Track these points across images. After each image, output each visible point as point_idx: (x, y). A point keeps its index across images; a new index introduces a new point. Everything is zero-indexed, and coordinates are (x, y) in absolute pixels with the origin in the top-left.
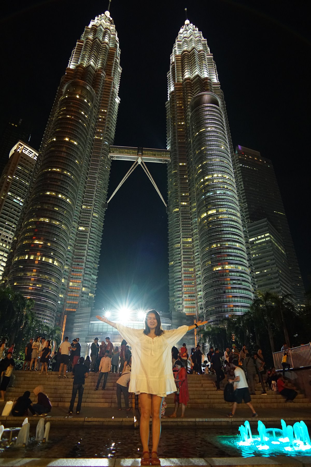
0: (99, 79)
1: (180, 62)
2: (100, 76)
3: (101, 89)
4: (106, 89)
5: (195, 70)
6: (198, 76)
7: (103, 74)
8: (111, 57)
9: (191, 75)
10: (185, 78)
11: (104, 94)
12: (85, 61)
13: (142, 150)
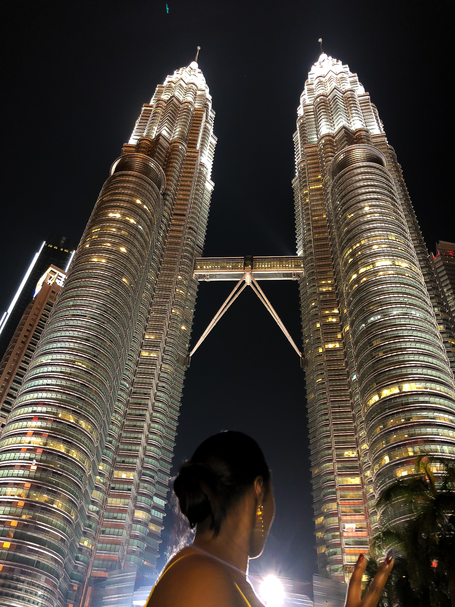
0: (175, 154)
1: (312, 113)
2: (177, 149)
3: (178, 168)
4: (187, 168)
5: (338, 120)
6: (344, 127)
7: (182, 147)
8: (197, 122)
9: (333, 128)
10: (321, 135)
11: (183, 177)
12: (153, 131)
13: (252, 260)
